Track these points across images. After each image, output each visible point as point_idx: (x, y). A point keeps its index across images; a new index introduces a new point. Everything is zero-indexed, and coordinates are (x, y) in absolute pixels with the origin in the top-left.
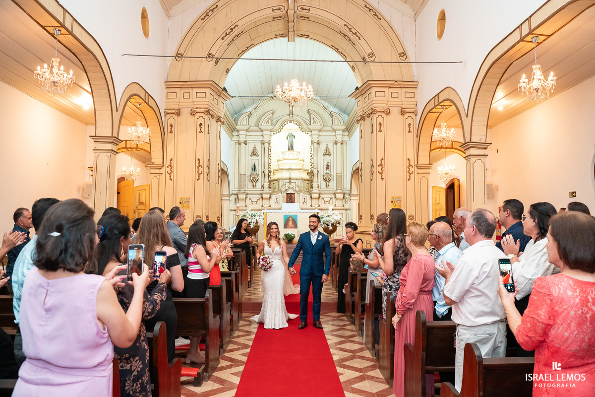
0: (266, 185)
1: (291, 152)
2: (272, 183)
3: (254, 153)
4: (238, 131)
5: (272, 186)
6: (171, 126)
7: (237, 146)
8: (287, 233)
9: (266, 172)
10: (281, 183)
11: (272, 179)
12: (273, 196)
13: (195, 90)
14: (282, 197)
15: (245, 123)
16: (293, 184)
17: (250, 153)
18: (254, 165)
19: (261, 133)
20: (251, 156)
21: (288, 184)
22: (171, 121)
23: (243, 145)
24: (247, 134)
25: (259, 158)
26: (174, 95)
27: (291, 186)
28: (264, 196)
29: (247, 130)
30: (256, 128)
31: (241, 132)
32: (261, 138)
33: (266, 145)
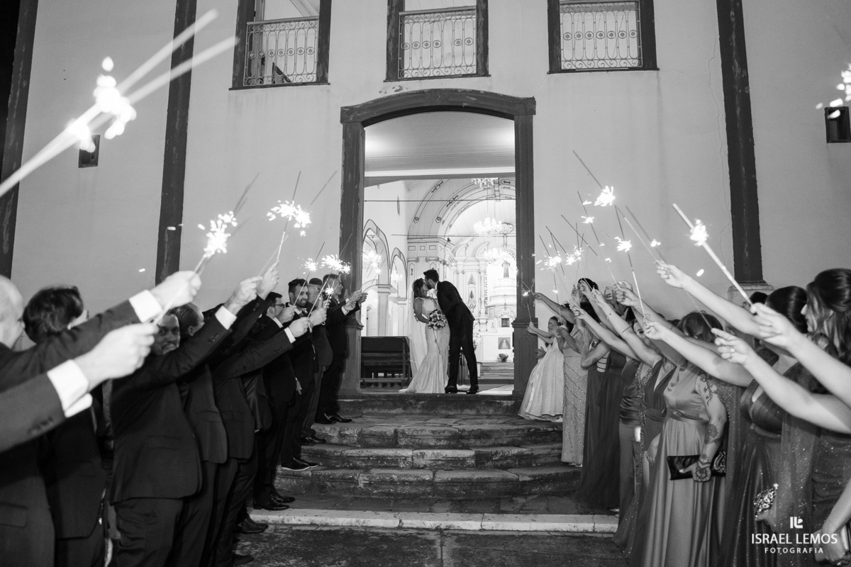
0: (483, 311)
1: (506, 279)
2: (488, 309)
3: (471, 282)
4: (456, 262)
5: (488, 312)
6: (412, 270)
7: (456, 275)
8: (501, 353)
9: (483, 299)
10: (497, 309)
11: (488, 305)
12: (489, 321)
13: (429, 244)
14: (498, 322)
15: (463, 253)
16: (508, 310)
17: (467, 281)
18: (472, 293)
19: (477, 263)
20: (469, 284)
21: (503, 310)
22: (412, 267)
23: (461, 274)
24: (465, 264)
25: (476, 286)
26: (413, 248)
27: (506, 312)
28: (481, 321)
29: (465, 261)
30: (473, 258)
31: (459, 263)
32: (478, 268)
33: (482, 274)
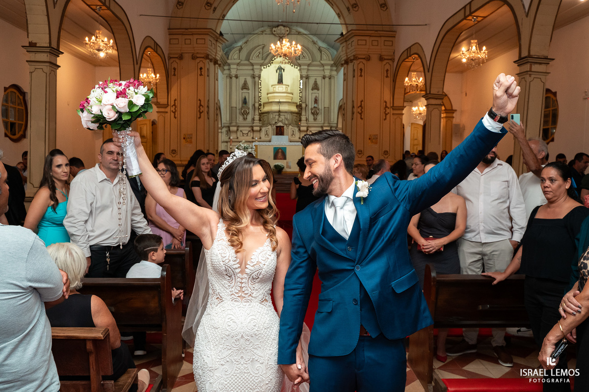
0: (257, 118)
1: (280, 86)
2: (262, 115)
3: (245, 87)
4: (229, 65)
5: (262, 119)
7: (228, 80)
8: (277, 164)
9: (257, 105)
10: (271, 116)
11: (262, 111)
12: (263, 129)
14: (270, 129)
15: (236, 57)
16: (282, 117)
17: (241, 86)
18: (245, 99)
19: (251, 67)
20: (242, 89)
21: (277, 117)
23: (234, 79)
24: (238, 68)
25: (250, 91)
26: (175, 41)
27: (280, 119)
28: (255, 128)
29: (238, 64)
30: (247, 62)
31: (232, 66)
32: (251, 72)
33: (257, 79)
